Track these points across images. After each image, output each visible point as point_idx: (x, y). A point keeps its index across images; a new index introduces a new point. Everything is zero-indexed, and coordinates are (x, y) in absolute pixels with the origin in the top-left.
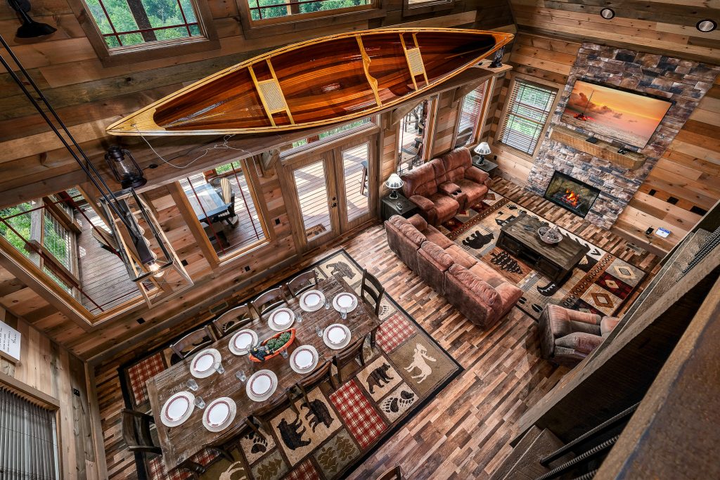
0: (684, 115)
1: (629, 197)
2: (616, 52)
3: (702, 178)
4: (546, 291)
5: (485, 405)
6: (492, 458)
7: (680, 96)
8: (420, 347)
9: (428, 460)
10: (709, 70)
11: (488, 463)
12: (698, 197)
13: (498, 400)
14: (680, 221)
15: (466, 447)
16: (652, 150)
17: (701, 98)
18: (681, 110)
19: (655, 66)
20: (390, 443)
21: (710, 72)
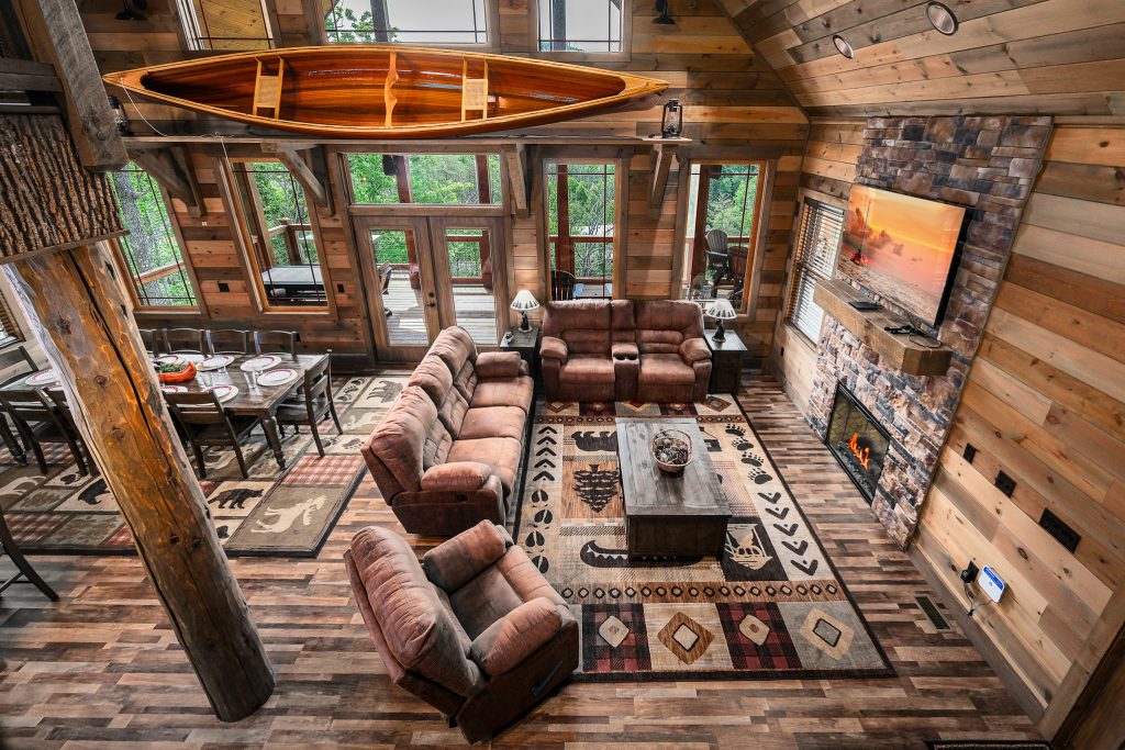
0: (1000, 242)
1: (929, 458)
2: (902, 126)
3: (1051, 418)
4: (597, 555)
5: (260, 612)
6: (152, 671)
7: (990, 197)
8: (320, 501)
9: (112, 607)
10: (1028, 127)
11: (139, 672)
12: (1051, 480)
13: (282, 620)
14: (1022, 552)
15: (159, 632)
16: (957, 334)
17: (1022, 196)
18: (994, 230)
19: (950, 140)
20: (129, 560)
21: (1029, 133)
